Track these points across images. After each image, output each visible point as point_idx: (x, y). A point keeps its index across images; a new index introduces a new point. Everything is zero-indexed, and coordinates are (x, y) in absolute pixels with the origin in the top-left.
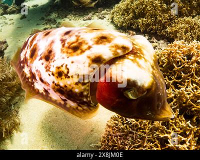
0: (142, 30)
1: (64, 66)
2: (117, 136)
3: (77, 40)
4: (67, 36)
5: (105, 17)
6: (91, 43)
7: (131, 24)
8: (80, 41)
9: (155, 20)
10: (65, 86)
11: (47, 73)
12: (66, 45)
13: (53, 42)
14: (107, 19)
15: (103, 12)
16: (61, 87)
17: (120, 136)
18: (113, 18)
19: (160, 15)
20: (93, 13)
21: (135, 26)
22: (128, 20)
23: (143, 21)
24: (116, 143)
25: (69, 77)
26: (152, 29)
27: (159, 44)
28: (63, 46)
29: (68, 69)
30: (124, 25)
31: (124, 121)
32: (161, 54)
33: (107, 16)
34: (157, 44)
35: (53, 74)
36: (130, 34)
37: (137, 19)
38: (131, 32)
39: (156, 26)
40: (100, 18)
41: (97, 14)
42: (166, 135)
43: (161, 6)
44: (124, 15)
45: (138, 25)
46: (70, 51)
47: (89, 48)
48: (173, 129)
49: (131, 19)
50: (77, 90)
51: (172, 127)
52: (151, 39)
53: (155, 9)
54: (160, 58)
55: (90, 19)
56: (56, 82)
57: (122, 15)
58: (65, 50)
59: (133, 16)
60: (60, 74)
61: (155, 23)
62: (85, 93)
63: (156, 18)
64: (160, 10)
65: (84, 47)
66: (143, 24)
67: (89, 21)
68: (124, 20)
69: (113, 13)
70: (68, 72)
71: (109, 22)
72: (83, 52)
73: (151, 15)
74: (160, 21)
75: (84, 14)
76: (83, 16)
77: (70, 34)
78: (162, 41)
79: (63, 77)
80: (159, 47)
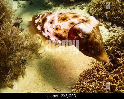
0: (107, 19)
1: (59, 26)
2: (86, 82)
3: (65, 17)
4: (60, 15)
5: (84, 8)
6: (70, 18)
7: (101, 15)
8: (66, 17)
9: (117, 13)
10: (59, 34)
11: (51, 28)
12: (60, 18)
13: (54, 17)
14: (85, 9)
15: (83, 5)
16: (57, 34)
17: (87, 82)
18: (89, 9)
19: (120, 10)
20: (76, 5)
21: (103, 16)
22: (99, 11)
23: (109, 13)
24: (85, 86)
25: (60, 30)
26: (114, 19)
27: (118, 29)
28: (59, 18)
29: (60, 27)
30: (96, 14)
31: (91, 74)
32: (118, 36)
33: (85, 8)
34: (117, 29)
35: (54, 29)
36: (99, 21)
37: (105, 11)
38: (100, 19)
39: (117, 17)
40: (81, 9)
41: (79, 6)
42: (115, 85)
43: (121, 4)
44: (97, 8)
45: (105, 16)
46: (62, 20)
47: (70, 19)
48: (120, 82)
49: (101, 11)
50: (63, 36)
51: (119, 80)
52: (113, 25)
53: (117, 6)
54: (118, 38)
55: (74, 9)
56: (55, 32)
57: (95, 8)
58: (59, 20)
59: (102, 9)
60: (57, 29)
61: (116, 15)
62: (66, 37)
63: (117, 12)
64: (120, 6)
65: (68, 19)
66: (109, 15)
67: (73, 10)
68: (96, 11)
69: (89, 6)
70: (60, 28)
71: (86, 12)
72: (67, 21)
73: (114, 10)
74: (120, 14)
75: (70, 5)
76: (69, 6)
77: (62, 14)
78: (120, 28)
79: (58, 30)
80: (118, 31)
